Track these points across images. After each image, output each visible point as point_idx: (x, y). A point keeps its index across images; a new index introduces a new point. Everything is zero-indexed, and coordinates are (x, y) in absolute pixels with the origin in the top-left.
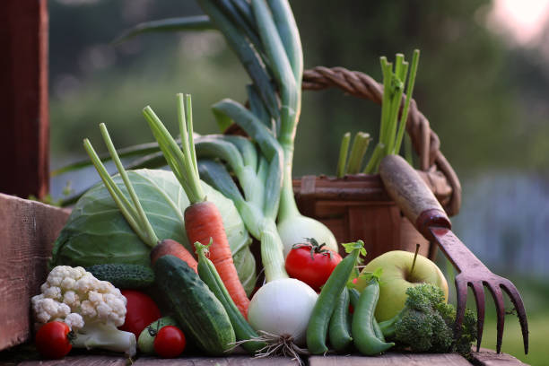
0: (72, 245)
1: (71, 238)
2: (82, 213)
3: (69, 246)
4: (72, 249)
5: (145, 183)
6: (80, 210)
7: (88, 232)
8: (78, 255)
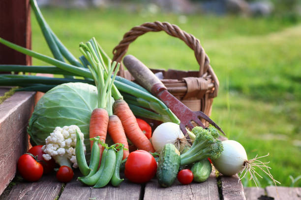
0: (39, 122)
1: (38, 119)
2: (43, 107)
3: (37, 123)
4: (39, 124)
5: (73, 92)
6: (42, 105)
7: (47, 116)
8: (42, 127)
